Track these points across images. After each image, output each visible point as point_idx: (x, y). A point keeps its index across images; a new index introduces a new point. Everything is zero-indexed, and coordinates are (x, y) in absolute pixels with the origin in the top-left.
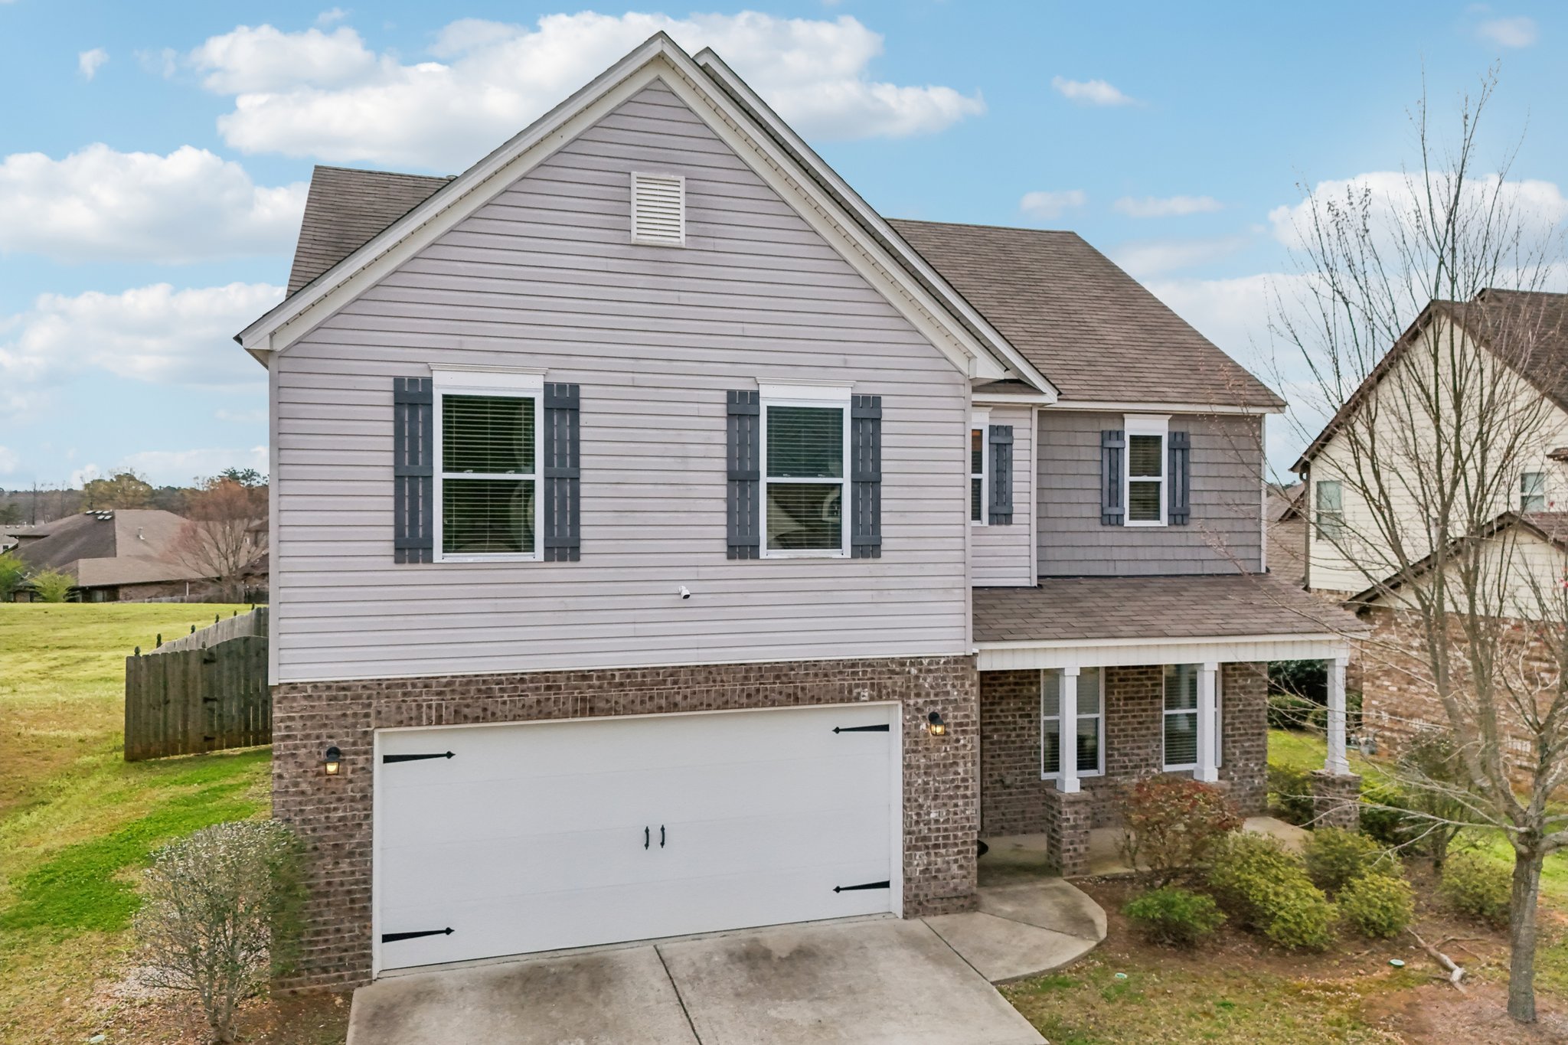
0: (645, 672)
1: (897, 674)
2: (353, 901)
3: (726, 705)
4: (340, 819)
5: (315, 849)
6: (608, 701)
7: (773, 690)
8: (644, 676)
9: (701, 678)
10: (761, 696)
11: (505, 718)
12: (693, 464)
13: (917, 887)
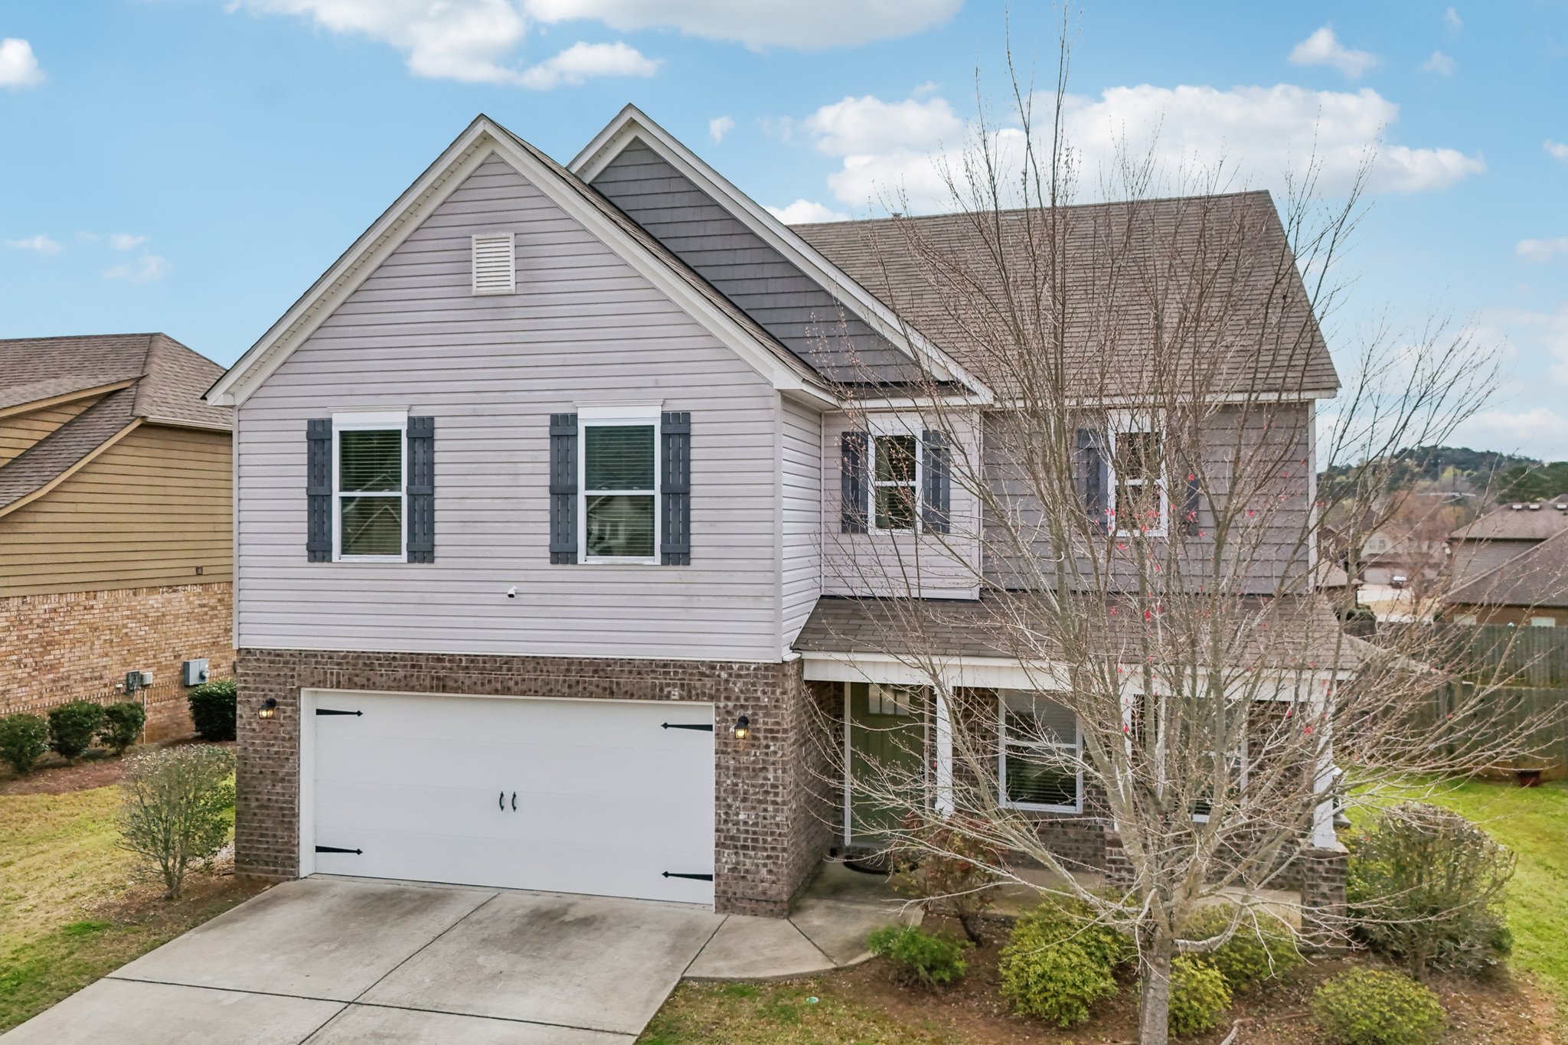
0: (486, 659)
1: (707, 676)
2: (284, 816)
3: (550, 693)
4: (277, 753)
5: (261, 772)
6: (456, 681)
7: (591, 683)
8: (484, 662)
9: (530, 667)
10: (580, 687)
11: (382, 688)
12: (523, 480)
13: (725, 883)
